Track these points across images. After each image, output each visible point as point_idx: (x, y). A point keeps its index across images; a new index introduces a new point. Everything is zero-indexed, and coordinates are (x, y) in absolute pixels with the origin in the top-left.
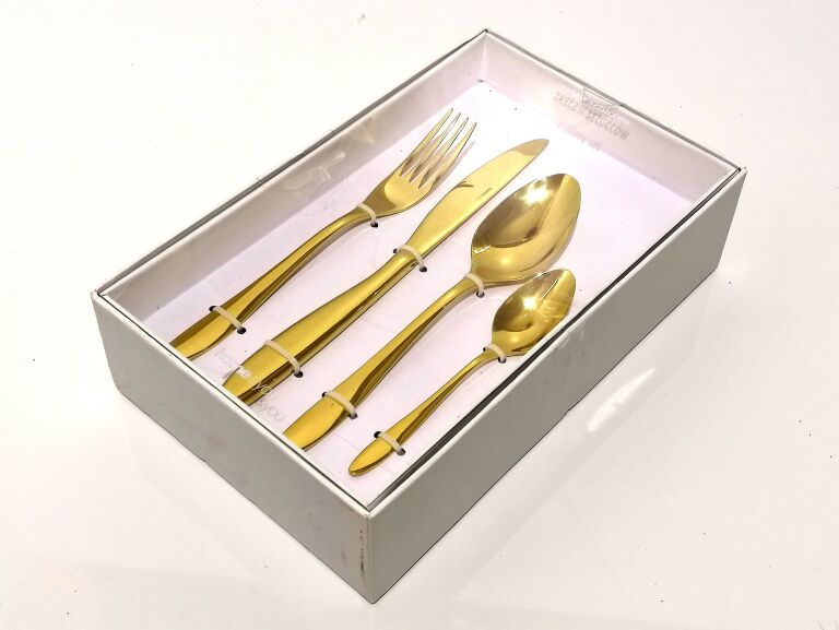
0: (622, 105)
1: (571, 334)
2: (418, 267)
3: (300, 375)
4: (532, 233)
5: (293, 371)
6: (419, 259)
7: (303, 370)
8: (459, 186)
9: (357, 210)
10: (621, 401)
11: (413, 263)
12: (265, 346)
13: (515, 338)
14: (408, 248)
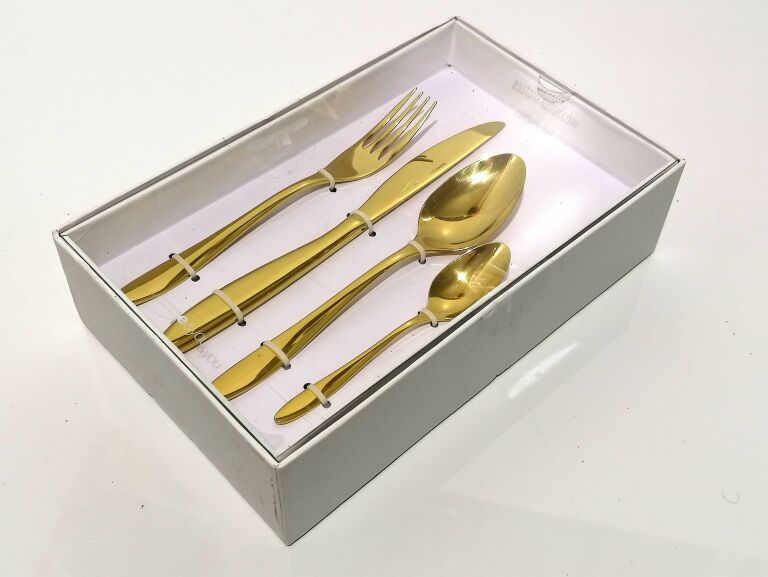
0: (574, 94)
1: (498, 305)
2: (368, 232)
3: (243, 323)
4: (473, 211)
5: (237, 320)
6: (369, 224)
7: (246, 319)
8: (416, 159)
9: (318, 175)
10: (542, 371)
11: (363, 227)
12: (213, 294)
13: (446, 305)
14: (361, 213)
